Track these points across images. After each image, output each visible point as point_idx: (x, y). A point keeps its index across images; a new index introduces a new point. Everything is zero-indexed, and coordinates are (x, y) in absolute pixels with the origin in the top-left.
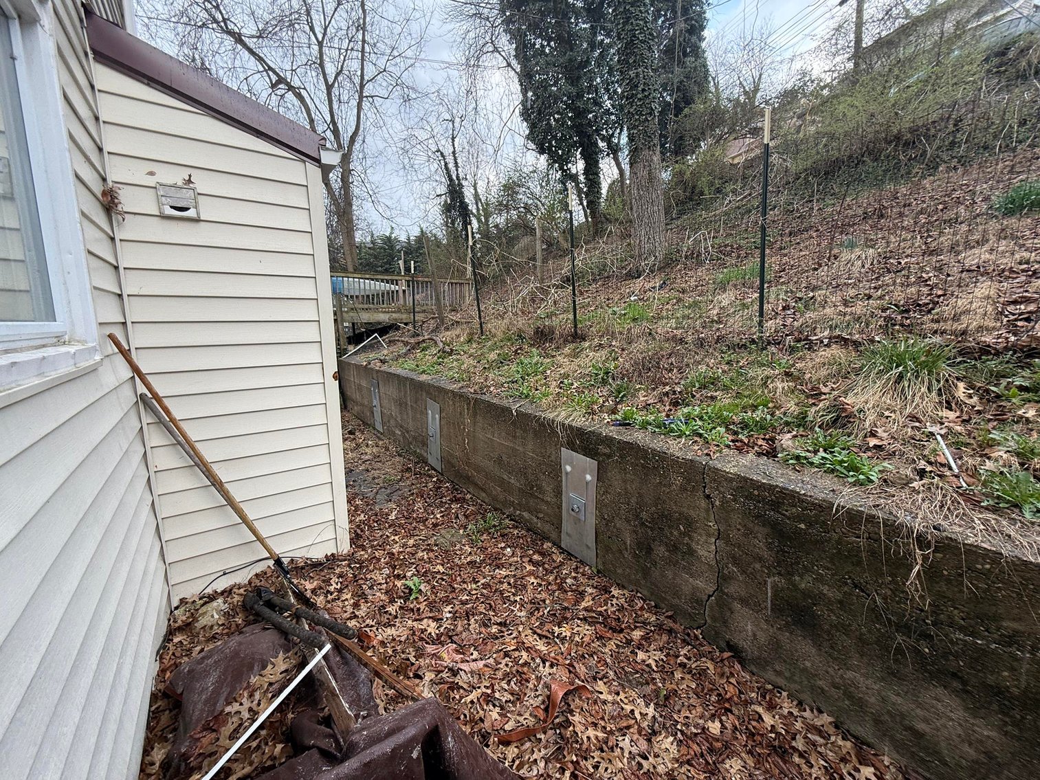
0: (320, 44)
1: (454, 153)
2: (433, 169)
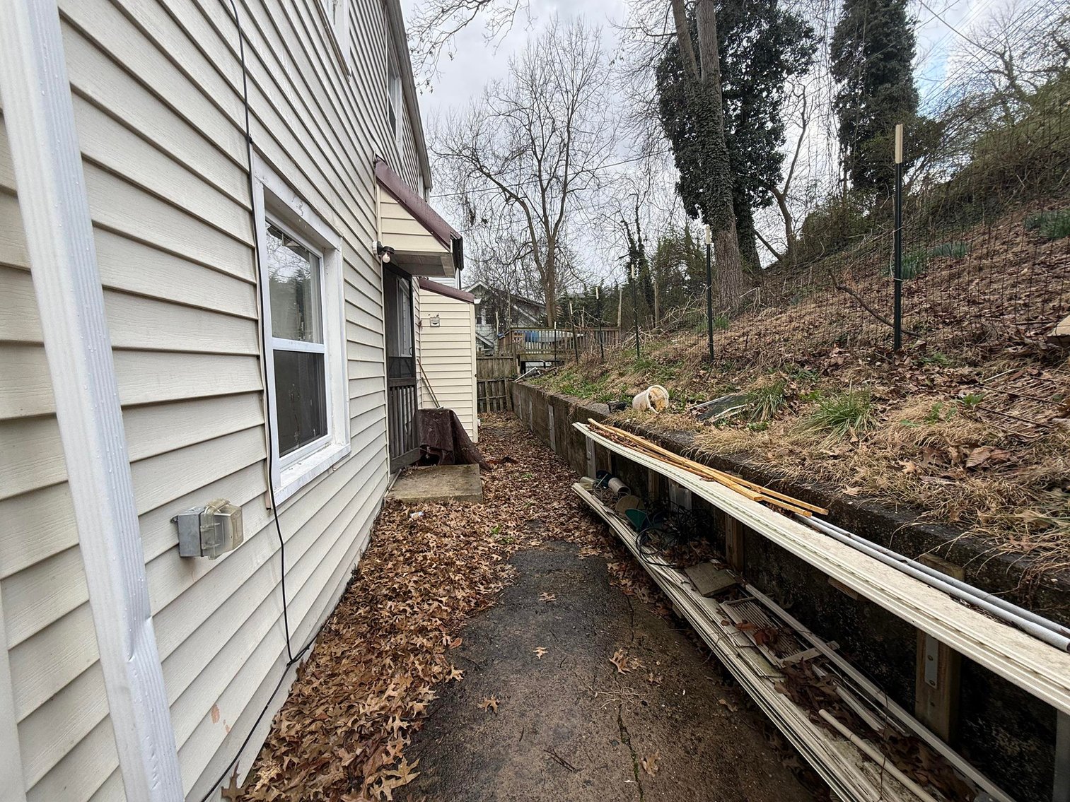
0: (539, 162)
1: (637, 220)
2: (618, 237)
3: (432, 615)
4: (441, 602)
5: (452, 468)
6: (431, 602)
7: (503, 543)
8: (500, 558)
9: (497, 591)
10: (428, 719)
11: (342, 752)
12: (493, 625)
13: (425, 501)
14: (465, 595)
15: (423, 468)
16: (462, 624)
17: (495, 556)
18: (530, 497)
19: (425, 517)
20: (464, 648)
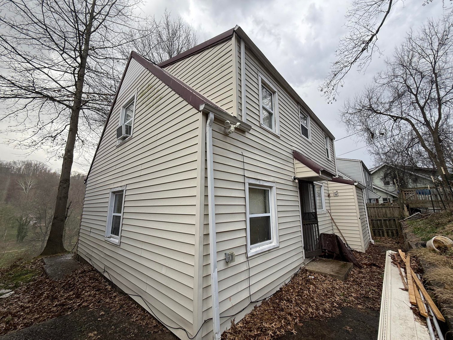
3: (297, 312)
4: (302, 309)
5: (337, 262)
6: (298, 307)
7: (344, 301)
8: (337, 306)
9: (327, 316)
10: (279, 338)
11: (255, 330)
12: (317, 326)
13: (317, 272)
14: (312, 311)
15: (324, 259)
16: (305, 320)
17: (335, 304)
18: (375, 286)
19: (314, 279)
20: (302, 327)
